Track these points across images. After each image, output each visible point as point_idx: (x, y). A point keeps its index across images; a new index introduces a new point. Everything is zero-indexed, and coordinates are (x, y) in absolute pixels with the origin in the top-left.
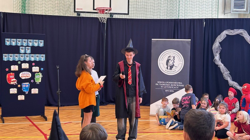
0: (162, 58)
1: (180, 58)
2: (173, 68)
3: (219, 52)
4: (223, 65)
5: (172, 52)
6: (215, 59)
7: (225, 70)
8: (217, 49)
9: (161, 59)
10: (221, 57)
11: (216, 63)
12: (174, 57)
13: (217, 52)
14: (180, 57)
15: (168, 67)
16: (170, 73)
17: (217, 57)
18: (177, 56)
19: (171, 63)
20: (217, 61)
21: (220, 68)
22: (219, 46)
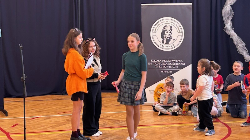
0: (155, 28)
1: (179, 28)
2: (170, 42)
3: (231, 18)
4: (236, 35)
5: (168, 21)
6: (226, 28)
7: (239, 42)
8: (228, 13)
9: (154, 30)
10: (233, 25)
11: (228, 33)
12: (171, 27)
13: (228, 18)
14: (178, 26)
15: (164, 41)
16: (167, 48)
17: (228, 25)
18: (175, 25)
19: (167, 35)
20: (228, 30)
21: (233, 39)
22: (231, 10)
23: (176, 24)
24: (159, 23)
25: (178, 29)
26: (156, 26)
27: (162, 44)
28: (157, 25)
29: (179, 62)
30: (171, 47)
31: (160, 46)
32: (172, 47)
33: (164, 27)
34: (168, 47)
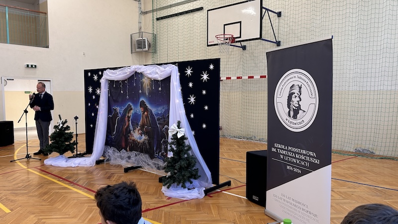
1: (312, 89)
2: (298, 115)
9: (279, 94)
15: (291, 112)
23: (307, 80)
24: (285, 81)
25: (309, 91)
26: (281, 87)
27: (288, 118)
28: (283, 84)
29: (310, 156)
30: (300, 125)
31: (286, 121)
32: (302, 125)
33: (291, 87)
34: (295, 124)
